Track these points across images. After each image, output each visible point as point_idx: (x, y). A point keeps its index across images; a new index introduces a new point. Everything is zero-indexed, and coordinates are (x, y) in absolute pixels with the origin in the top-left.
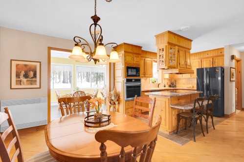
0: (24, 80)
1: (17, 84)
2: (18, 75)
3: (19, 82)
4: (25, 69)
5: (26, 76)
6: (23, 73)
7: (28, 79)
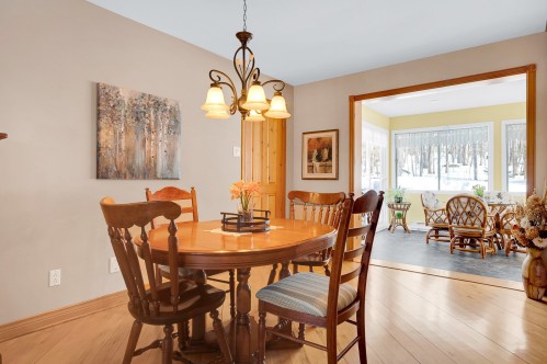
0: (317, 164)
1: (309, 172)
2: (310, 158)
3: (311, 169)
4: (318, 146)
5: (319, 158)
6: (315, 153)
7: (322, 163)
